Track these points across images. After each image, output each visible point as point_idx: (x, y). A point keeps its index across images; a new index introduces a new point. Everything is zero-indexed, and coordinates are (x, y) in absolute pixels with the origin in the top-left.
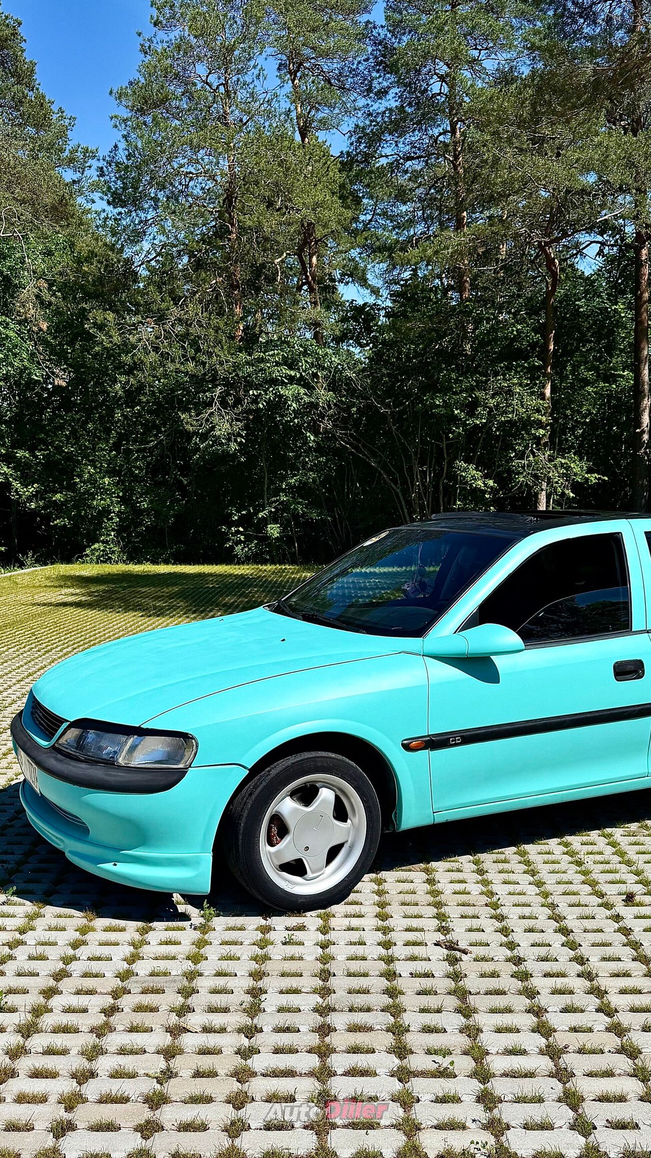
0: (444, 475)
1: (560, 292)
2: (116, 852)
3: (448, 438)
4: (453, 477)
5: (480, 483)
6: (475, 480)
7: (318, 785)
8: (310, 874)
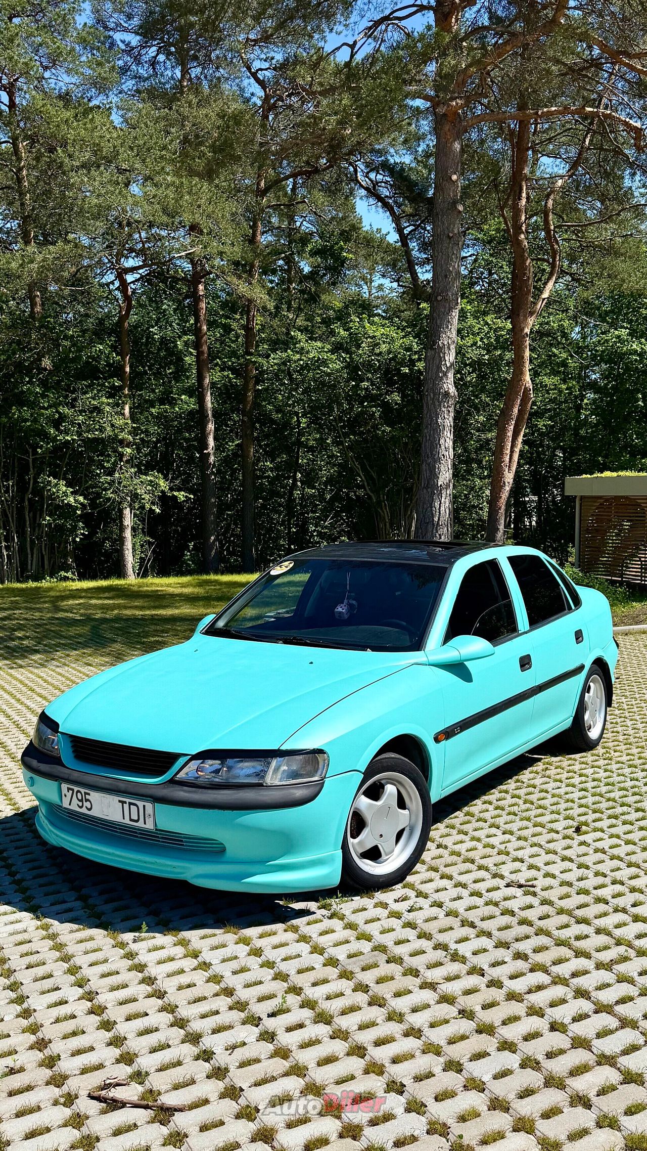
0: (30, 490)
1: (133, 318)
2: (262, 863)
3: (36, 453)
4: (39, 492)
5: (72, 499)
6: (67, 496)
7: (383, 782)
8: (384, 857)
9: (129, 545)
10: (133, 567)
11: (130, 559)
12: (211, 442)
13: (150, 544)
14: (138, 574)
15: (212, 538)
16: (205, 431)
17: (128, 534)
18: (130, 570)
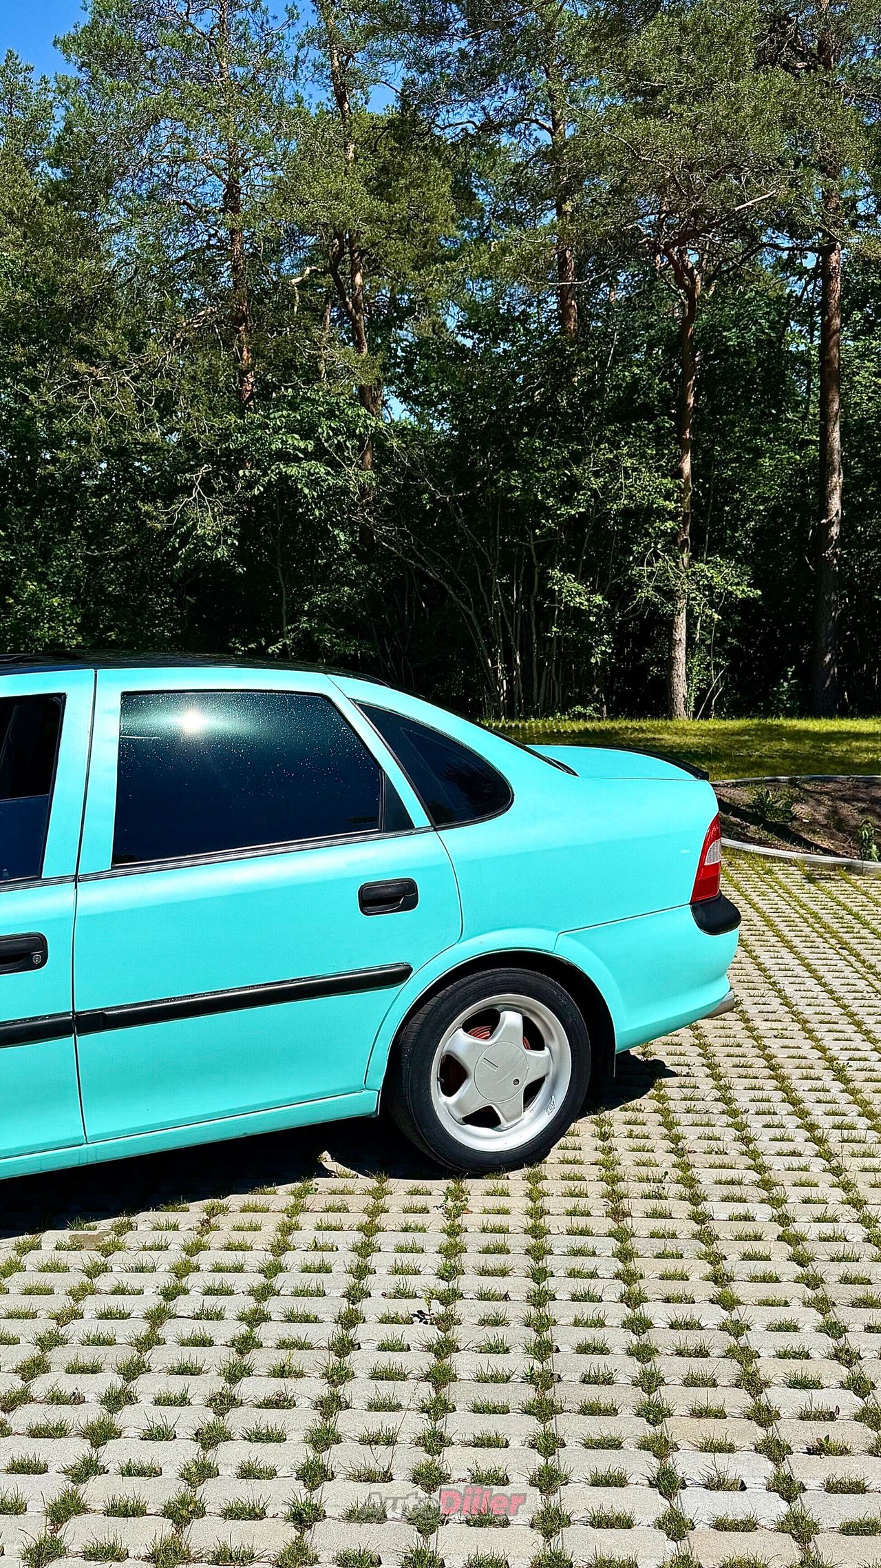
0: (536, 589)
3: (535, 535)
4: (545, 592)
5: (583, 600)
6: (572, 596)
9: (681, 669)
10: (686, 702)
11: (681, 688)
12: (835, 504)
13: (718, 667)
14: (695, 714)
15: (827, 659)
16: (826, 487)
17: (680, 653)
18: (680, 707)
